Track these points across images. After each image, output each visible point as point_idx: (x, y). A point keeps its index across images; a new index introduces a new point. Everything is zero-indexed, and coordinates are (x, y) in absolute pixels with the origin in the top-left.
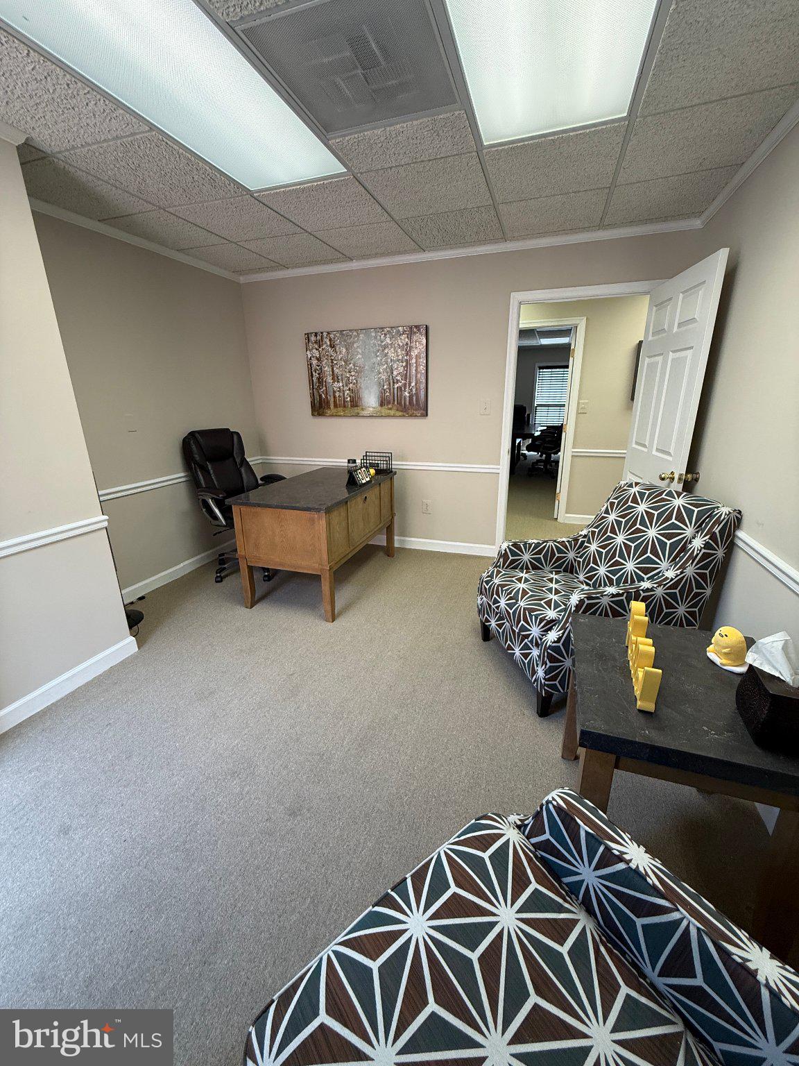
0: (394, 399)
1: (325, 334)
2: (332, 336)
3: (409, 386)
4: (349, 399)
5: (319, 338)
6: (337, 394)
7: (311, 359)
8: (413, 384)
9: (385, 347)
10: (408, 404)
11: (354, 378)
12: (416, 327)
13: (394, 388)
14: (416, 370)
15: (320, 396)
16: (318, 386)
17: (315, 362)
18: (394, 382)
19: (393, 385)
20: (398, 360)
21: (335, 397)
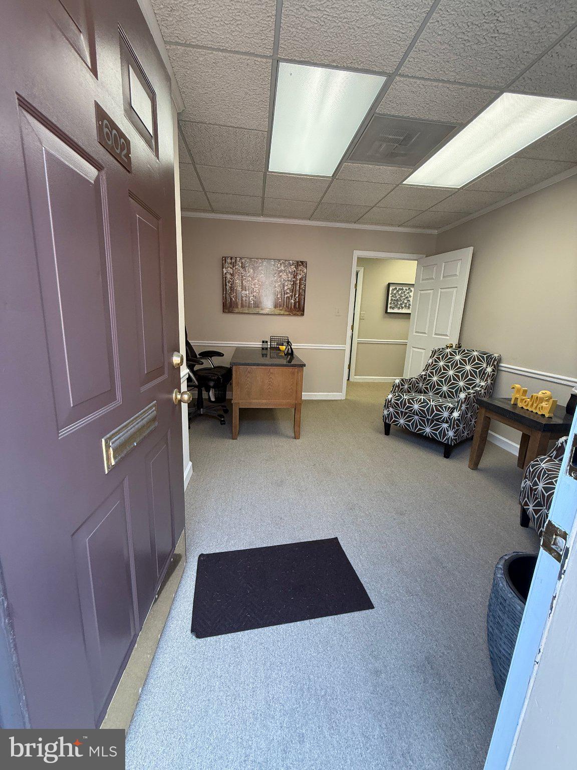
0: (284, 303)
1: (238, 259)
2: (243, 261)
3: (295, 296)
4: (252, 302)
5: (233, 261)
6: (244, 299)
7: (226, 274)
8: (297, 296)
9: (281, 271)
10: (293, 307)
11: (257, 289)
12: (301, 262)
13: (284, 297)
14: (299, 287)
15: (231, 299)
16: (230, 293)
17: (229, 276)
18: (284, 294)
19: (284, 295)
20: (288, 281)
21: (242, 300)
